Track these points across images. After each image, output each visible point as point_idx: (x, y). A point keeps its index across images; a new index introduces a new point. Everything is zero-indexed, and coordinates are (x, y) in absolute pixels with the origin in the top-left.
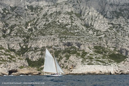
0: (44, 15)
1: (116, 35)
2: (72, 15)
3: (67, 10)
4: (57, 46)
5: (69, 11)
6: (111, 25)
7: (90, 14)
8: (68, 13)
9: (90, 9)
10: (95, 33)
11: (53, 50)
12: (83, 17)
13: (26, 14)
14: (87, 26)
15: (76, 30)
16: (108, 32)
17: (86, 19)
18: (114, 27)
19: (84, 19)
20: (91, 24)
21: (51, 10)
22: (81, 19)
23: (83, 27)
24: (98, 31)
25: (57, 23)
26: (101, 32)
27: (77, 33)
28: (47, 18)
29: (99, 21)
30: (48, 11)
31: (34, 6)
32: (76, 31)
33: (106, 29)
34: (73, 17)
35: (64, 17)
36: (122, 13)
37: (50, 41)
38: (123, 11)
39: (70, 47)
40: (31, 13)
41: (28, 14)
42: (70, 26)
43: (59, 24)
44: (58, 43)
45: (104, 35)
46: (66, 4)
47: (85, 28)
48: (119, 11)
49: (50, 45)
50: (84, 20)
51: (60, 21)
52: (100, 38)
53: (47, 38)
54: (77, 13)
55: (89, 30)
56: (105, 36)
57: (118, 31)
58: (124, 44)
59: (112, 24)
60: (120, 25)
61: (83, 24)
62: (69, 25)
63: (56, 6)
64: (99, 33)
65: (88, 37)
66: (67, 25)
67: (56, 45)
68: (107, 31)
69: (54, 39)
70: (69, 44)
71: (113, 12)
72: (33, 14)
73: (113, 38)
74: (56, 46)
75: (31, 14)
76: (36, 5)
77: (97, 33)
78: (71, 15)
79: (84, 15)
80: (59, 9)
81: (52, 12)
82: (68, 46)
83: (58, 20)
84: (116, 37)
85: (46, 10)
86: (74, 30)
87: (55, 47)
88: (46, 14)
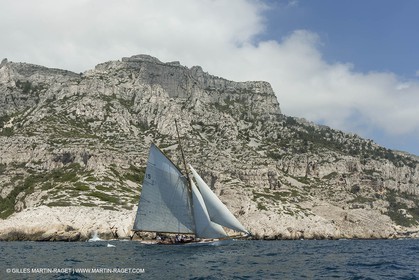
0: (49, 101)
1: (202, 145)
2: (111, 102)
3: (102, 91)
4: (40, 163)
5: (108, 93)
6: (198, 127)
7: (153, 100)
8: (104, 98)
9: (153, 89)
10: (158, 141)
11: (25, 173)
12: (136, 107)
13: (9, 97)
14: (142, 126)
15: (111, 131)
16: (187, 139)
17: (142, 112)
18: (203, 131)
19: (139, 111)
20: (152, 122)
21: (66, 89)
22: (132, 112)
23: (134, 129)
24: (164, 137)
25: (71, 115)
26: (171, 139)
27: (111, 137)
28: (52, 106)
29: (170, 115)
30: (59, 91)
31: (35, 84)
32: (108, 134)
33: (183, 131)
34: (112, 105)
35: (90, 105)
36: (231, 107)
37: (22, 149)
38: (232, 103)
39: (68, 165)
40: (21, 96)
41: (13, 99)
42: (99, 123)
43: (74, 117)
44: (41, 156)
45: (176, 146)
46: (101, 78)
47: (136, 131)
48: (224, 104)
49: (21, 160)
50: (137, 113)
51: (78, 112)
52: (165, 152)
53: (16, 141)
54: (125, 98)
55: (146, 135)
56: (179, 148)
57: (210, 138)
58: (217, 165)
59: (201, 124)
60: (216, 126)
61: (135, 121)
62: (98, 120)
63: (79, 82)
64: (166, 140)
65: (132, 146)
66: (92, 121)
67: (36, 160)
68: (185, 137)
69: (34, 146)
70: (67, 158)
71: (211, 104)
72: (25, 99)
73: (196, 152)
74: (35, 163)
75: (22, 99)
76: (40, 81)
77: (162, 141)
78: (108, 100)
79: (138, 104)
80: (83, 88)
81: (68, 95)
82: (65, 162)
83: (73, 109)
84: (201, 150)
85: (55, 89)
86: (105, 132)
87: (33, 166)
88: (55, 99)
